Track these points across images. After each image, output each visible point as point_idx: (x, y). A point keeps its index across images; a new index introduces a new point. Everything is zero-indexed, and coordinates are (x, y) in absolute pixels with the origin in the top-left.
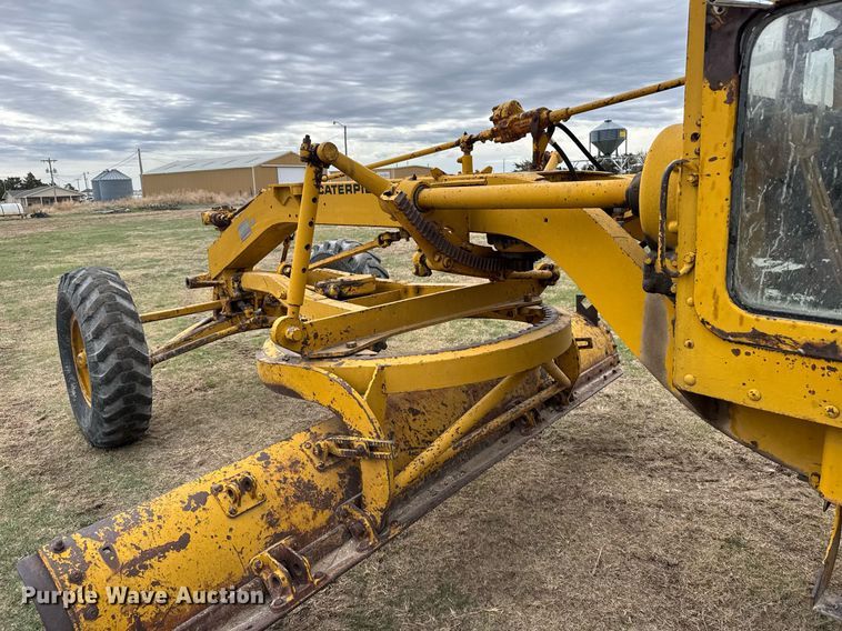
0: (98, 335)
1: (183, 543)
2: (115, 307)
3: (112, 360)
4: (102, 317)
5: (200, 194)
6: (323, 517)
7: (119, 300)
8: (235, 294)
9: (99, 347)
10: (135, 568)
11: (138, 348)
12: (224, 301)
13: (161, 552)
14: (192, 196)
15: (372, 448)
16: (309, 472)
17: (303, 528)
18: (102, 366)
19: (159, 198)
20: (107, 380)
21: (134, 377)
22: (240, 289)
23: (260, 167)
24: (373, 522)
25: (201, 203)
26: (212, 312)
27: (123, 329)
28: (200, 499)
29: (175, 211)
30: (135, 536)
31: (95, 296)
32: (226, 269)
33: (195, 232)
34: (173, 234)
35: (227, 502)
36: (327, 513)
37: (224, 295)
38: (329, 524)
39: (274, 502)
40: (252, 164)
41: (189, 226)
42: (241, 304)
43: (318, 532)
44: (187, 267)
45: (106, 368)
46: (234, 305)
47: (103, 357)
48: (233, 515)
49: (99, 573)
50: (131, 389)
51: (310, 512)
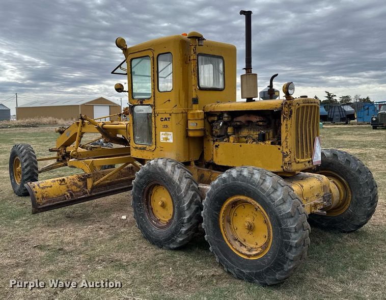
0: (25, 161)
1: (51, 187)
2: (30, 154)
3: (29, 168)
4: (26, 156)
5: (50, 119)
6: (78, 190)
7: (31, 152)
8: (64, 154)
9: (25, 164)
10: (43, 188)
11: (35, 165)
12: (60, 156)
13: (47, 187)
14: (45, 120)
15: (89, 175)
16: (76, 181)
17: (74, 190)
18: (26, 169)
19: (27, 120)
20: (27, 174)
21: (34, 173)
22: (65, 152)
23: (83, 105)
24: (89, 191)
25: (50, 124)
26: (56, 160)
27: (32, 160)
28: (55, 181)
29: (36, 128)
30: (43, 184)
31: (25, 151)
32: (62, 146)
33: (47, 138)
34: (36, 139)
35: (59, 182)
36: (80, 189)
37: (61, 154)
38: (80, 191)
39: (68, 184)
40: (80, 104)
41: (43, 136)
42: (65, 157)
43: (77, 192)
44: (43, 153)
45: (26, 170)
46: (64, 158)
47: (26, 167)
48: (60, 184)
49: (37, 187)
50: (33, 176)
51: (76, 188)
